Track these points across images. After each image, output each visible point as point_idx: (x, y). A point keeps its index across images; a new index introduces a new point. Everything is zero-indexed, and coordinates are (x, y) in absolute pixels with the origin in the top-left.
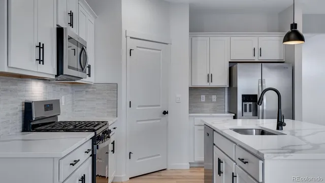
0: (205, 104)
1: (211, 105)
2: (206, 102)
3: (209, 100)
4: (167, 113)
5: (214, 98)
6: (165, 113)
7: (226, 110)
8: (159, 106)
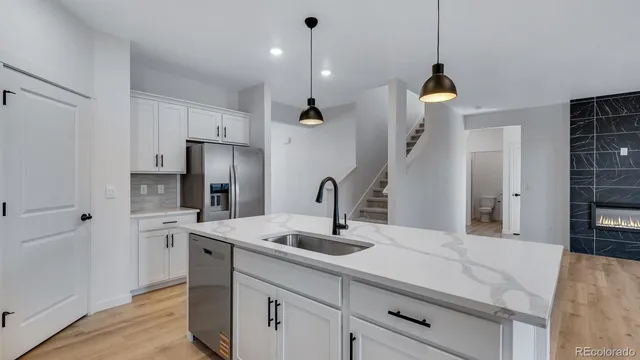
0: (148, 198)
1: (156, 199)
2: (149, 194)
3: (152, 192)
4: (90, 217)
5: (161, 188)
6: (85, 218)
7: (179, 204)
8: (73, 206)
